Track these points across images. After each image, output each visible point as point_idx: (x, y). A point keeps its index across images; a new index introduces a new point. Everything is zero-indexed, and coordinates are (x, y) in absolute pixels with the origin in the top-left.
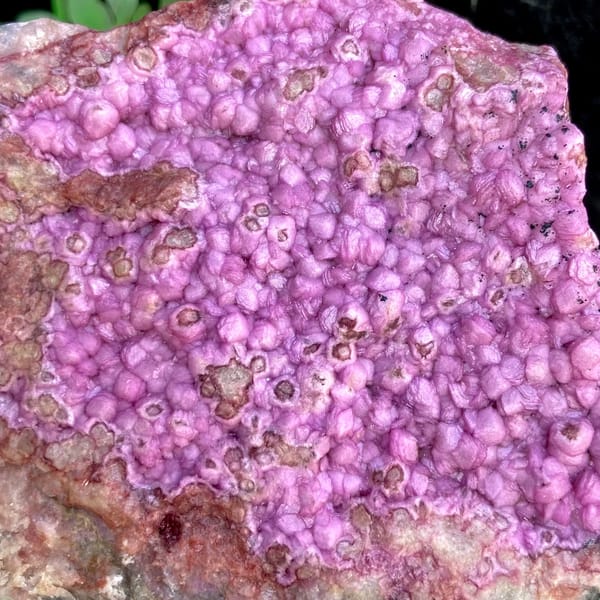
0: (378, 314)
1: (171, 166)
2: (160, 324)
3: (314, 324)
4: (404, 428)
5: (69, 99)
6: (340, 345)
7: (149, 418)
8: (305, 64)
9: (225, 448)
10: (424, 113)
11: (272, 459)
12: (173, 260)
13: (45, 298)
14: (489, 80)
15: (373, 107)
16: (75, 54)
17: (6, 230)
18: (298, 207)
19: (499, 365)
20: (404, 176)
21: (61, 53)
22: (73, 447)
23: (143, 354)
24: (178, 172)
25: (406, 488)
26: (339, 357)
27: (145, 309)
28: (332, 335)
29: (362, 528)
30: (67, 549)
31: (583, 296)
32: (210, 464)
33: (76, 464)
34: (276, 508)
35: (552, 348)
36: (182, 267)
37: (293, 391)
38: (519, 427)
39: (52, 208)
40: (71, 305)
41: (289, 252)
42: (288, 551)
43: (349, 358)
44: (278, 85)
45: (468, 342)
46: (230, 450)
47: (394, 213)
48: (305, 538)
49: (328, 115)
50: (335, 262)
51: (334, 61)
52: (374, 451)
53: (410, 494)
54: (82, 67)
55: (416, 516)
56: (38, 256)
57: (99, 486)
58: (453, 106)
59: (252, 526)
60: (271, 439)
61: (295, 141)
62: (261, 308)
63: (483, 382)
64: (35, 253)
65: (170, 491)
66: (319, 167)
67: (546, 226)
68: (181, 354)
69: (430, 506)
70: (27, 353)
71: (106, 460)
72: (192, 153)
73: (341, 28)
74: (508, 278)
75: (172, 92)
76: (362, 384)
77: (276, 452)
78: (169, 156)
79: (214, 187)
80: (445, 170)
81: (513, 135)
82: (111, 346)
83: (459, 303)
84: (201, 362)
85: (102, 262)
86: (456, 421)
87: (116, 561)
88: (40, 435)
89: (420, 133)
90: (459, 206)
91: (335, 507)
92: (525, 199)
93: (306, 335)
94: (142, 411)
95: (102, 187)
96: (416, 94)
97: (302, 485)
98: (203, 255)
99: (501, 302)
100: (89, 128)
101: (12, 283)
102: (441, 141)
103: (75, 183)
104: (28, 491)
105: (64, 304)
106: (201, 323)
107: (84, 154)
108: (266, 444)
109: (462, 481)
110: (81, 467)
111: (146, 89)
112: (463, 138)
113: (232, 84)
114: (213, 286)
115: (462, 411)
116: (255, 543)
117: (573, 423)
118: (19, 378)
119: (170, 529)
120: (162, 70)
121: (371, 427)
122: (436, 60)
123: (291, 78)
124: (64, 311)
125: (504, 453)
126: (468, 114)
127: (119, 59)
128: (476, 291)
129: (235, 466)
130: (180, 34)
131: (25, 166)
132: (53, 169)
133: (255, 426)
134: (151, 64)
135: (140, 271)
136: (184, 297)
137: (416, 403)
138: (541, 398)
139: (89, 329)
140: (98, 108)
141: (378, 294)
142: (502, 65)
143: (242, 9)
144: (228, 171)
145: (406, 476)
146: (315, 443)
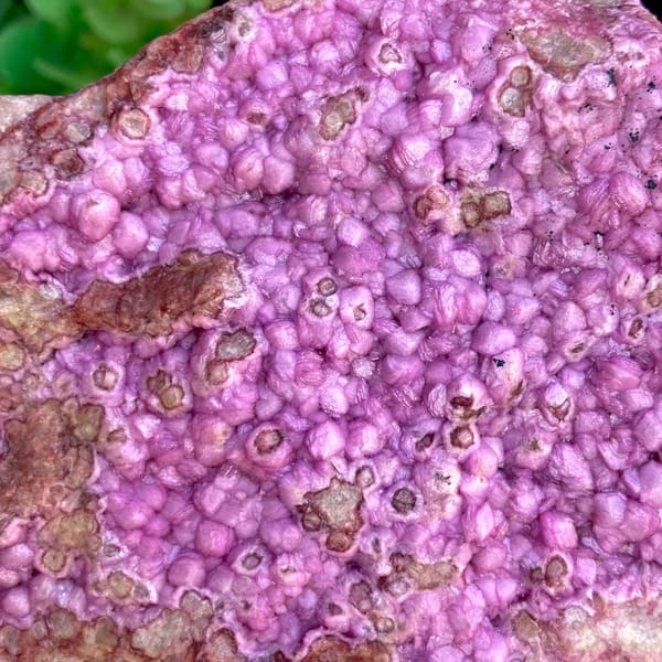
0: (496, 383)
1: (201, 255)
2: (235, 456)
3: (420, 410)
4: (554, 509)
5: (52, 198)
6: (457, 431)
7: (248, 573)
8: (337, 88)
9: (348, 585)
10: (502, 122)
11: (407, 586)
12: (233, 375)
13: (84, 453)
14: (574, 62)
15: (436, 127)
16: (43, 136)
17: (13, 379)
18: (369, 272)
19: (653, 409)
20: (492, 205)
21: (25, 138)
22: (165, 627)
23: (221, 496)
24: (212, 261)
25: (572, 581)
26: (460, 445)
27: (212, 442)
28: (445, 420)
29: (530, 640)
32: (334, 609)
33: (172, 647)
34: (425, 643)
36: (245, 381)
37: (415, 499)
39: (65, 339)
40: (120, 457)
41: (371, 330)
43: (473, 443)
44: (310, 122)
45: (610, 390)
46: (353, 586)
47: (488, 252)
49: (381, 148)
50: (430, 331)
51: (372, 77)
52: (525, 544)
53: (578, 588)
54: (57, 151)
55: (592, 612)
56: (62, 403)
58: (538, 106)
60: (400, 562)
61: (345, 188)
62: (351, 406)
63: (638, 433)
64: (58, 400)
65: (295, 654)
66: (382, 213)
68: (268, 485)
69: (606, 595)
70: (79, 526)
71: (208, 635)
72: (220, 229)
73: (370, 30)
74: (644, 303)
75: (177, 159)
76: (494, 468)
77: (410, 576)
78: (194, 241)
79: (260, 272)
80: (542, 187)
81: (620, 126)
82: (179, 493)
83: (590, 345)
84: (297, 494)
85: (144, 395)
86: (615, 487)
88: (120, 622)
89: (502, 147)
90: (570, 228)
91: (493, 621)
92: (650, 204)
93: (413, 425)
94: (238, 566)
95: (120, 299)
96: (487, 99)
97: (450, 608)
98: (268, 361)
99: (641, 333)
100: (86, 230)
101: (37, 445)
102: (531, 153)
103: (86, 303)
105: (109, 457)
106: (285, 444)
107: (87, 262)
108: (396, 569)
109: (634, 554)
110: (180, 649)
111: (144, 162)
112: (557, 144)
113: (251, 132)
114: (289, 395)
115: (620, 473)
118: (76, 559)
120: (158, 134)
121: (515, 516)
122: (503, 50)
123: (324, 110)
124: (112, 466)
126: (559, 113)
127: (102, 131)
128: (608, 327)
129: (365, 605)
130: (171, 83)
131: (18, 297)
132: (54, 291)
133: (378, 551)
134: (142, 129)
135: (195, 398)
136: (256, 416)
137: (563, 476)
139: (148, 480)
140: (92, 203)
141: (492, 358)
142: (585, 37)
143: (242, 34)
144: (275, 246)
145: (570, 567)
146: (454, 554)
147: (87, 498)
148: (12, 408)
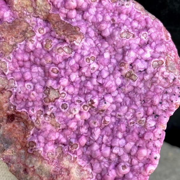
0: (101, 105)
1: (79, 30)
2: (47, 67)
3: (84, 96)
4: (86, 136)
6: (86, 106)
7: (26, 87)
8: (131, 31)
9: (40, 109)
10: (150, 66)
11: (49, 120)
12: (62, 54)
13: (23, 38)
14: (171, 70)
15: (139, 55)
17: (26, 13)
18: (102, 64)
19: (120, 139)
20: (133, 77)
22: (2, 80)
23: (37, 71)
24: (80, 33)
25: (75, 151)
26: (84, 108)
27: (46, 60)
28: (86, 102)
29: (57, 153)
31: (152, 139)
32: (33, 110)
34: (41, 133)
35: (135, 145)
36: (63, 57)
37: (67, 108)
38: (113, 157)
39: (42, 17)
40: (29, 45)
42: (36, 145)
43: (86, 110)
44: (121, 31)
45: (117, 128)
47: (124, 84)
48: (42, 145)
49: (127, 48)
50: (101, 85)
51: (138, 36)
52: (75, 136)
53: (75, 153)
55: (72, 159)
56: (29, 26)
57: (1, 95)
58: (158, 70)
59: (32, 132)
60: (52, 115)
61: (114, 47)
62: (74, 82)
63: (113, 140)
65: (18, 109)
66: (115, 58)
67: (157, 116)
68: (46, 78)
69: (78, 160)
70: (8, 48)
71: (8, 90)
72: (87, 30)
73: (147, 28)
74: (138, 121)
75: (94, 11)
76: (84, 119)
77: (51, 119)
78: (81, 27)
79: (85, 44)
80: (144, 83)
81: (166, 88)
82: (31, 63)
83: (122, 117)
84: (50, 84)
85: (44, 40)
86: (100, 144)
89: (145, 70)
90: (141, 95)
91: (55, 143)
92: (157, 105)
93: (80, 97)
94: (26, 84)
95: (58, 22)
96: (152, 60)
97: (51, 131)
98: (70, 58)
99: (132, 125)
100: (66, 4)
101: (18, 28)
102: (149, 76)
103: (52, 15)
105: (27, 43)
106: (57, 74)
107: (60, 10)
108: (50, 116)
109: (91, 159)
110: (1, 87)
111: (88, 6)
112: (154, 79)
113: (110, 21)
114: (67, 68)
115: (103, 143)
116: (29, 137)
117: (126, 166)
118: (2, 53)
119: (11, 118)
120: (95, 4)
122: (163, 55)
123: (125, 31)
124: (25, 45)
125: (105, 160)
126: (160, 75)
128: (128, 118)
129: (39, 115)
131: (43, 1)
132: (50, 7)
133: (51, 109)
135: (52, 50)
136: (58, 65)
137: (93, 133)
138: (124, 154)
139: (28, 54)
140: (73, 1)
141: (105, 101)
142: (177, 69)
144: (92, 42)
145: (78, 148)
146: (62, 124)
147: (15, 45)
148: (21, 17)
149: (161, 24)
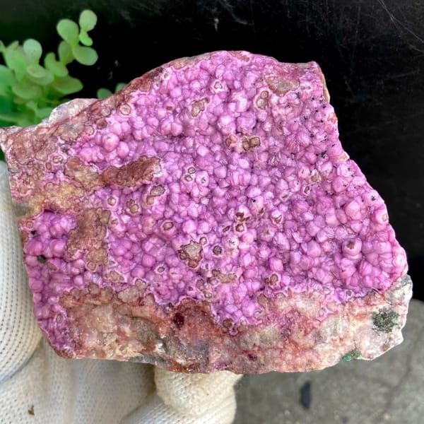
0: (253, 208)
1: (147, 158)
2: (156, 231)
3: (225, 217)
4: (275, 256)
5: (95, 136)
6: (238, 225)
7: (159, 273)
8: (199, 98)
9: (196, 280)
10: (257, 111)
11: (218, 282)
12: (156, 201)
13: (103, 228)
14: (285, 90)
15: (234, 113)
16: (93, 113)
17: (80, 201)
18: (208, 166)
19: (313, 220)
20: (254, 142)
21: (87, 114)
22: (130, 292)
23: (151, 246)
24: (151, 160)
25: (280, 283)
26: (239, 231)
27: (148, 226)
28: (234, 221)
29: (264, 305)
30: (136, 336)
31: (346, 183)
32: (190, 289)
33: (131, 299)
34: (223, 303)
35: (336, 209)
36: (160, 204)
37: (221, 250)
38: (327, 247)
39: (98, 187)
40: (115, 229)
41: (208, 187)
42: (232, 321)
43: (244, 230)
44: (188, 110)
45: (297, 213)
46: (198, 281)
47: (252, 160)
48: (239, 314)
49: (213, 120)
50: (230, 188)
51: (211, 94)
52: (263, 269)
53: (282, 286)
54: (97, 119)
55: (287, 295)
56: (96, 210)
57: (143, 307)
58: (270, 106)
59: (214, 313)
60: (216, 273)
61: (201, 135)
62: (200, 215)
63: (307, 230)
64: (95, 208)
65: (175, 304)
66: (214, 144)
67: (323, 154)
68: (168, 242)
69: (293, 290)
71: (145, 295)
72: (155, 149)
73: (212, 76)
74: (310, 180)
75: (140, 123)
76: (252, 240)
77: (219, 278)
78: (145, 152)
79: (168, 164)
80: (272, 136)
81: (300, 114)
82: (137, 244)
83: (290, 195)
84: (178, 245)
85: (125, 208)
86: (298, 249)
87: (158, 337)
88: (114, 289)
89: (257, 121)
90: (281, 151)
91: (250, 297)
92: (311, 143)
93: (223, 223)
94: (156, 271)
95: (118, 173)
96: (252, 103)
97: (233, 291)
98: (169, 196)
99: (309, 191)
100: (107, 148)
101: (87, 224)
102: (268, 123)
103: (106, 174)
104: (114, 314)
105: (112, 229)
106: (174, 227)
107: (107, 159)
108: (214, 275)
109: (305, 275)
110: (134, 300)
111: (129, 123)
112: (277, 120)
113: (167, 113)
114: (176, 210)
115: (300, 244)
116: (217, 320)
117: (352, 240)
118: (100, 266)
119: (179, 320)
120: (134, 113)
121: (260, 259)
122: (259, 85)
123: (193, 106)
124: (113, 233)
125: (323, 259)
126: (277, 109)
127: (114, 112)
128: (297, 189)
129: (202, 288)
130: (139, 95)
131: (82, 171)
132: (95, 169)
133: (207, 268)
134: (128, 111)
135: (143, 209)
136: (164, 217)
137: (278, 244)
138: (335, 232)
139: (126, 238)
140: (109, 138)
141: (252, 199)
142: (290, 80)
143: (165, 77)
144: (173, 155)
145: (280, 278)
146: (236, 271)
147: (104, 244)
148: (79, 211)
149: (224, 53)
